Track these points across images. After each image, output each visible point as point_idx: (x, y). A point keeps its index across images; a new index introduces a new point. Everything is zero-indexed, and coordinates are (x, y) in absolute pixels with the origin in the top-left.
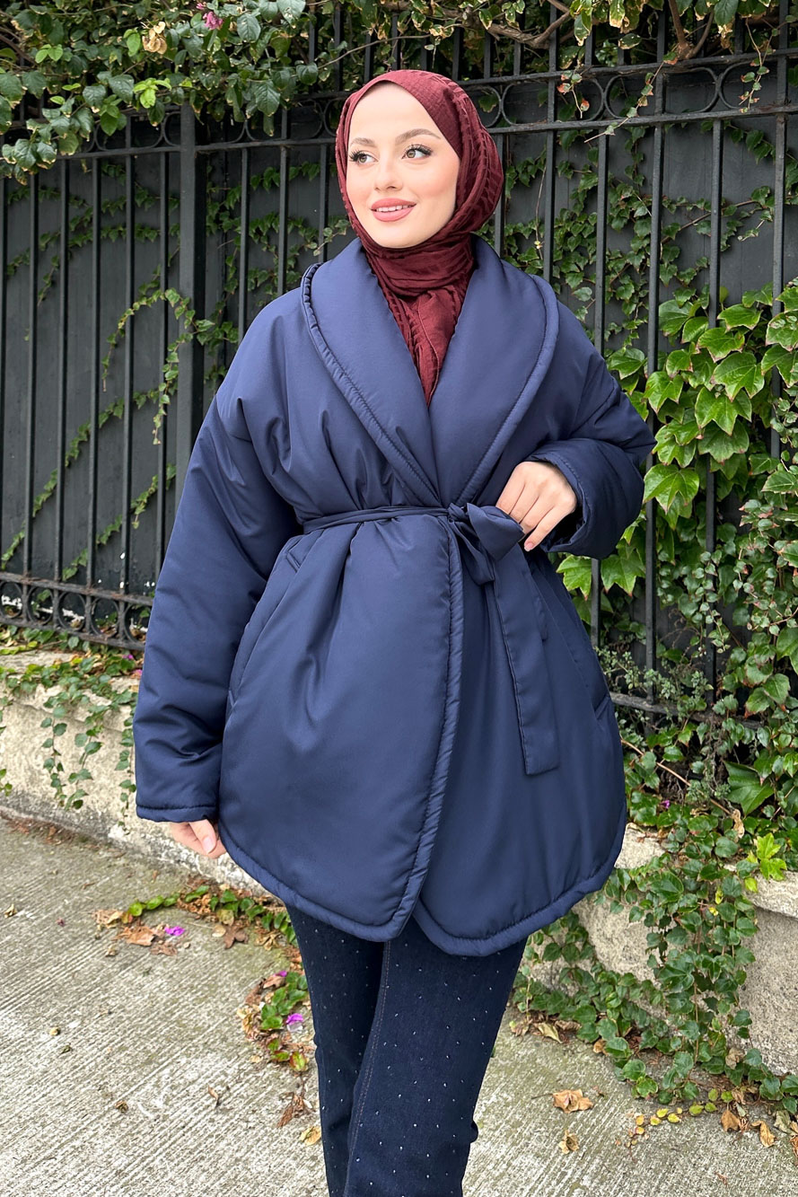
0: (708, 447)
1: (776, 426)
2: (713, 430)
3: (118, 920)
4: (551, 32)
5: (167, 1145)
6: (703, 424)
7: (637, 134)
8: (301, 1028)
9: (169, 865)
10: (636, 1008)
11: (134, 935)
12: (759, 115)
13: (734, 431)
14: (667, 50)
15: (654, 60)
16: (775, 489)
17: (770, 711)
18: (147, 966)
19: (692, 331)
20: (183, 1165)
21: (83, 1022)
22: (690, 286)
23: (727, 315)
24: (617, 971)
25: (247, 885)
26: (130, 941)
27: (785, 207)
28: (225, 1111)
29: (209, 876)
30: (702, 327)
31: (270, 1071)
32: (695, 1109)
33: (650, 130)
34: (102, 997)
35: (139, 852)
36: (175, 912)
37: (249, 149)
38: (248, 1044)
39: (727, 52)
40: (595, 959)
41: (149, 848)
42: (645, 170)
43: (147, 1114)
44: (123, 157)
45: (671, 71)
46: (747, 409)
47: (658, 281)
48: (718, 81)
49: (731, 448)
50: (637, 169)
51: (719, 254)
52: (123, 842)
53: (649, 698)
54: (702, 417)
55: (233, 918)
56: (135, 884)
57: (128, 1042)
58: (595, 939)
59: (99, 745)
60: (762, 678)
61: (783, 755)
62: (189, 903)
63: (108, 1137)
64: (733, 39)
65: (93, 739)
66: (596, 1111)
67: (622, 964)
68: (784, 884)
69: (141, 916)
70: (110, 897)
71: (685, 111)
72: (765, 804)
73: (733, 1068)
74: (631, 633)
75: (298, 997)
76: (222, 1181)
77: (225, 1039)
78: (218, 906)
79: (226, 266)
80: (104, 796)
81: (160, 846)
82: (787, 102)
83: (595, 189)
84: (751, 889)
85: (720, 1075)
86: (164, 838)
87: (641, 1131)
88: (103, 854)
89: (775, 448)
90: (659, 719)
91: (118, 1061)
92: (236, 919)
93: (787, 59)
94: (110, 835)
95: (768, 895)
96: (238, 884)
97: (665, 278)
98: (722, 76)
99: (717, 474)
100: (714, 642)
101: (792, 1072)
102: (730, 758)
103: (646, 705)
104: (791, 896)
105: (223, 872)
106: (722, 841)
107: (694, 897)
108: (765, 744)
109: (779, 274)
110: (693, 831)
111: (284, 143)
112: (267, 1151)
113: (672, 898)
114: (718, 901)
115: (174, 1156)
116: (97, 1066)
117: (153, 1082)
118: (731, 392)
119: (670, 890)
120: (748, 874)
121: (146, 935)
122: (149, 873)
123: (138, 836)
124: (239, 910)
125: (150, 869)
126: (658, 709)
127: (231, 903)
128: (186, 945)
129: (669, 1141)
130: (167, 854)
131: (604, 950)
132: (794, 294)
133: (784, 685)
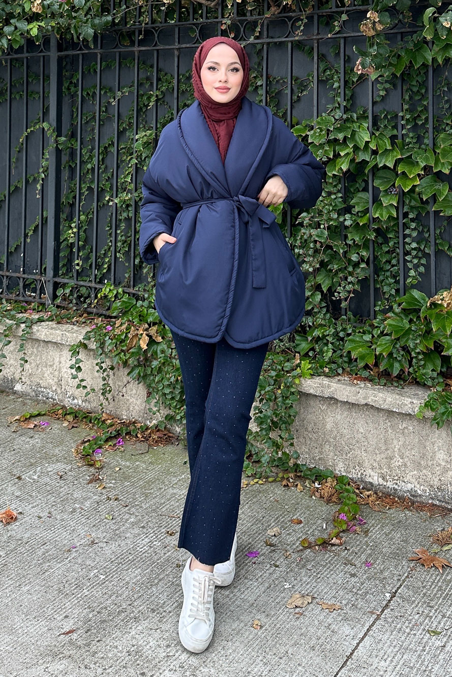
3: (18, 420)
4: (219, 0)
7: (259, 47)
8: (100, 455)
9: (43, 400)
10: (252, 445)
11: (26, 425)
12: (306, 40)
14: (268, 10)
15: (263, 14)
18: (32, 435)
23: (296, 130)
25: (80, 406)
26: (24, 427)
27: (318, 81)
29: (62, 404)
31: (85, 468)
32: (271, 479)
34: (11, 445)
35: (29, 396)
36: (45, 417)
37: (83, 54)
38: (76, 460)
39: (294, 11)
41: (34, 393)
44: (23, 58)
48: (290, 24)
51: (292, 103)
52: (21, 392)
55: (72, 419)
56: (27, 407)
57: (22, 459)
59: (10, 342)
61: (318, 328)
62: (52, 413)
65: (7, 339)
68: (311, 380)
69: (29, 418)
70: (14, 412)
72: (310, 350)
73: (292, 466)
75: (100, 444)
77: (66, 459)
78: (66, 414)
79: (73, 111)
80: (12, 370)
81: (39, 391)
82: (318, 34)
84: (297, 383)
85: (286, 470)
86: (41, 387)
87: (245, 486)
88: (12, 397)
91: (18, 465)
92: (74, 419)
93: (318, 15)
94: (15, 389)
95: (305, 386)
96: (76, 406)
98: (291, 22)
101: (317, 466)
102: (297, 332)
104: (314, 385)
105: (69, 401)
106: (287, 364)
107: (272, 387)
108: (311, 324)
110: (275, 361)
111: (99, 51)
113: (263, 388)
114: (282, 388)
119: (262, 385)
120: (296, 376)
121: (31, 425)
122: (33, 404)
123: (28, 388)
124: (76, 415)
125: (35, 402)
127: (72, 413)
128: (50, 428)
129: (257, 490)
130: (42, 396)
132: (322, 119)
133: (318, 297)
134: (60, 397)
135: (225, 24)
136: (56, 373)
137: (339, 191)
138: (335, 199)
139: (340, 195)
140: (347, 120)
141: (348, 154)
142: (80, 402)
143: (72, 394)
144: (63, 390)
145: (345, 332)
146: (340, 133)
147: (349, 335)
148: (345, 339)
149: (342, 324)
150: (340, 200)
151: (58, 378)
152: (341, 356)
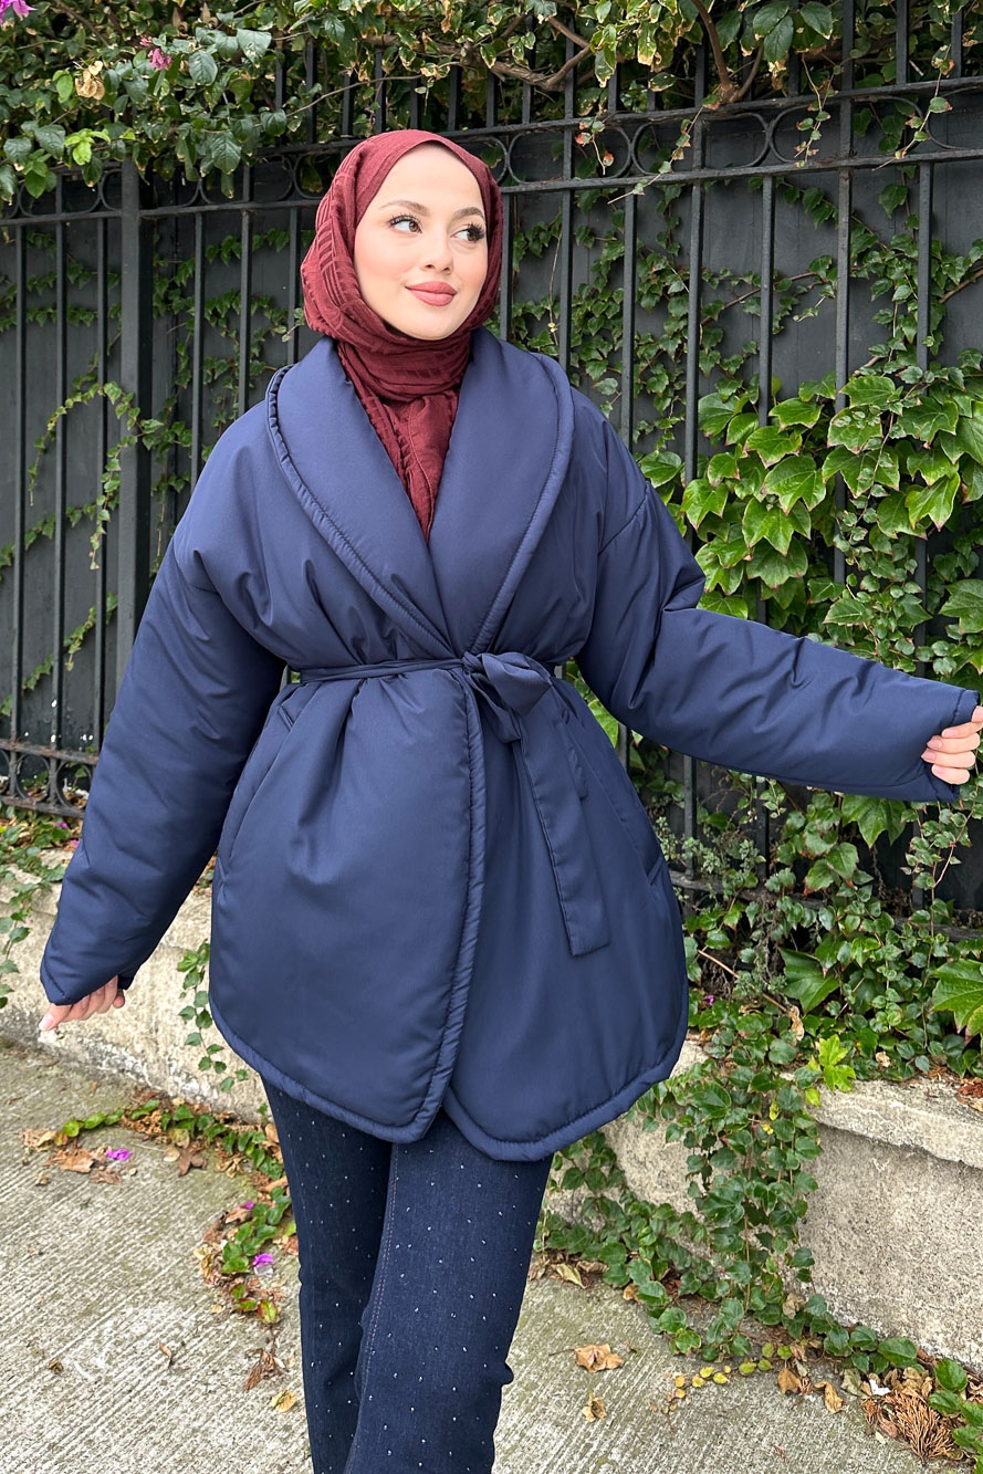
0: (758, 569)
1: (840, 544)
2: (765, 550)
3: (50, 1142)
4: (567, 71)
5: (110, 1413)
6: (752, 543)
7: (672, 193)
8: (271, 1271)
9: (112, 1075)
10: (674, 1246)
11: (70, 1160)
12: (819, 170)
13: (789, 550)
14: (707, 92)
15: (689, 103)
16: (839, 620)
17: (834, 888)
18: (85, 1197)
19: (738, 430)
20: (129, 1437)
21: (8, 1265)
22: (736, 376)
23: (782, 411)
24: (652, 1201)
25: (205, 1099)
26: (64, 1167)
27: (850, 279)
28: (180, 1372)
29: (159, 1088)
30: (751, 426)
31: (234, 1322)
32: (746, 1367)
33: (686, 189)
34: (31, 1234)
35: (74, 1059)
36: (119, 1131)
37: (204, 214)
38: (207, 1290)
39: (779, 95)
40: (625, 1187)
41: (87, 1055)
42: (681, 236)
43: (86, 1375)
44: (53, 224)
45: (712, 117)
46: (806, 524)
47: (697, 371)
48: (768, 129)
49: (786, 571)
50: (671, 235)
51: (771, 337)
52: (56, 1048)
53: (688, 872)
54: (751, 533)
55: (188, 1139)
56: (70, 1098)
57: (63, 1288)
58: (624, 1164)
59: (26, 932)
60: (825, 847)
61: (850, 940)
62: (134, 1121)
63: (39, 1404)
64: (786, 79)
65: (20, 924)
66: (628, 1369)
67: (657, 1193)
68: (853, 1096)
69: (78, 1136)
70: (40, 1114)
71: (730, 166)
72: (829, 999)
73: (792, 1317)
74: (666, 794)
75: (268, 1233)
76: (176, 1456)
77: (179, 1285)
78: (170, 1125)
79: (177, 355)
80: (33, 993)
81: (101, 1052)
82: (852, 154)
83: (620, 260)
84: (812, 1102)
85: (776, 1327)
86: (105, 1043)
87: (681, 1394)
88: (32, 1062)
89: (839, 571)
90: (700, 897)
91: (51, 1312)
92: (192, 1140)
93: (852, 102)
94: (40, 1040)
95: (833, 1109)
96: (194, 1098)
97: (705, 367)
98: (774, 122)
99: (769, 602)
100: (766, 805)
101: (863, 1322)
102: (786, 944)
103: (685, 881)
104: (861, 1110)
105: (176, 1083)
106: (777, 1045)
107: (744, 1112)
108: (828, 926)
109: (844, 362)
110: (742, 1032)
111: (246, 206)
112: (231, 1419)
113: (717, 1112)
114: (773, 1116)
115: (119, 1425)
116: (25, 1317)
117: (93, 1337)
118: (786, 503)
119: (716, 1104)
120: (809, 1084)
121: (84, 1160)
122: (87, 1085)
123: (73, 1040)
124: (196, 1128)
125: (88, 1080)
126: (699, 885)
127: (186, 1120)
128: (132, 1171)
129: (715, 1406)
130: (109, 1063)
131: (636, 1176)
132: (861, 385)
133: (851, 857)
134: (155, 1071)
135: (588, 130)
136: (144, 1011)
137: (911, 578)
138: (901, 598)
139: (913, 588)
140: (937, 385)
141: (943, 481)
142: (206, 1090)
143: (184, 1067)
144: (161, 1053)
145: (926, 952)
146: (920, 422)
147: (937, 962)
148: (929, 972)
149: (915, 930)
150: (917, 602)
151: (148, 1024)
152: (920, 1022)
